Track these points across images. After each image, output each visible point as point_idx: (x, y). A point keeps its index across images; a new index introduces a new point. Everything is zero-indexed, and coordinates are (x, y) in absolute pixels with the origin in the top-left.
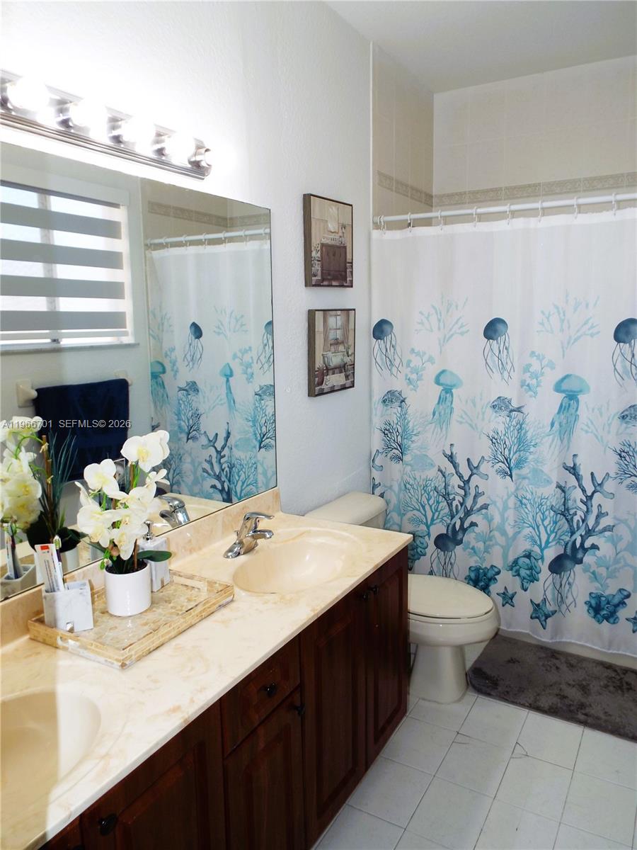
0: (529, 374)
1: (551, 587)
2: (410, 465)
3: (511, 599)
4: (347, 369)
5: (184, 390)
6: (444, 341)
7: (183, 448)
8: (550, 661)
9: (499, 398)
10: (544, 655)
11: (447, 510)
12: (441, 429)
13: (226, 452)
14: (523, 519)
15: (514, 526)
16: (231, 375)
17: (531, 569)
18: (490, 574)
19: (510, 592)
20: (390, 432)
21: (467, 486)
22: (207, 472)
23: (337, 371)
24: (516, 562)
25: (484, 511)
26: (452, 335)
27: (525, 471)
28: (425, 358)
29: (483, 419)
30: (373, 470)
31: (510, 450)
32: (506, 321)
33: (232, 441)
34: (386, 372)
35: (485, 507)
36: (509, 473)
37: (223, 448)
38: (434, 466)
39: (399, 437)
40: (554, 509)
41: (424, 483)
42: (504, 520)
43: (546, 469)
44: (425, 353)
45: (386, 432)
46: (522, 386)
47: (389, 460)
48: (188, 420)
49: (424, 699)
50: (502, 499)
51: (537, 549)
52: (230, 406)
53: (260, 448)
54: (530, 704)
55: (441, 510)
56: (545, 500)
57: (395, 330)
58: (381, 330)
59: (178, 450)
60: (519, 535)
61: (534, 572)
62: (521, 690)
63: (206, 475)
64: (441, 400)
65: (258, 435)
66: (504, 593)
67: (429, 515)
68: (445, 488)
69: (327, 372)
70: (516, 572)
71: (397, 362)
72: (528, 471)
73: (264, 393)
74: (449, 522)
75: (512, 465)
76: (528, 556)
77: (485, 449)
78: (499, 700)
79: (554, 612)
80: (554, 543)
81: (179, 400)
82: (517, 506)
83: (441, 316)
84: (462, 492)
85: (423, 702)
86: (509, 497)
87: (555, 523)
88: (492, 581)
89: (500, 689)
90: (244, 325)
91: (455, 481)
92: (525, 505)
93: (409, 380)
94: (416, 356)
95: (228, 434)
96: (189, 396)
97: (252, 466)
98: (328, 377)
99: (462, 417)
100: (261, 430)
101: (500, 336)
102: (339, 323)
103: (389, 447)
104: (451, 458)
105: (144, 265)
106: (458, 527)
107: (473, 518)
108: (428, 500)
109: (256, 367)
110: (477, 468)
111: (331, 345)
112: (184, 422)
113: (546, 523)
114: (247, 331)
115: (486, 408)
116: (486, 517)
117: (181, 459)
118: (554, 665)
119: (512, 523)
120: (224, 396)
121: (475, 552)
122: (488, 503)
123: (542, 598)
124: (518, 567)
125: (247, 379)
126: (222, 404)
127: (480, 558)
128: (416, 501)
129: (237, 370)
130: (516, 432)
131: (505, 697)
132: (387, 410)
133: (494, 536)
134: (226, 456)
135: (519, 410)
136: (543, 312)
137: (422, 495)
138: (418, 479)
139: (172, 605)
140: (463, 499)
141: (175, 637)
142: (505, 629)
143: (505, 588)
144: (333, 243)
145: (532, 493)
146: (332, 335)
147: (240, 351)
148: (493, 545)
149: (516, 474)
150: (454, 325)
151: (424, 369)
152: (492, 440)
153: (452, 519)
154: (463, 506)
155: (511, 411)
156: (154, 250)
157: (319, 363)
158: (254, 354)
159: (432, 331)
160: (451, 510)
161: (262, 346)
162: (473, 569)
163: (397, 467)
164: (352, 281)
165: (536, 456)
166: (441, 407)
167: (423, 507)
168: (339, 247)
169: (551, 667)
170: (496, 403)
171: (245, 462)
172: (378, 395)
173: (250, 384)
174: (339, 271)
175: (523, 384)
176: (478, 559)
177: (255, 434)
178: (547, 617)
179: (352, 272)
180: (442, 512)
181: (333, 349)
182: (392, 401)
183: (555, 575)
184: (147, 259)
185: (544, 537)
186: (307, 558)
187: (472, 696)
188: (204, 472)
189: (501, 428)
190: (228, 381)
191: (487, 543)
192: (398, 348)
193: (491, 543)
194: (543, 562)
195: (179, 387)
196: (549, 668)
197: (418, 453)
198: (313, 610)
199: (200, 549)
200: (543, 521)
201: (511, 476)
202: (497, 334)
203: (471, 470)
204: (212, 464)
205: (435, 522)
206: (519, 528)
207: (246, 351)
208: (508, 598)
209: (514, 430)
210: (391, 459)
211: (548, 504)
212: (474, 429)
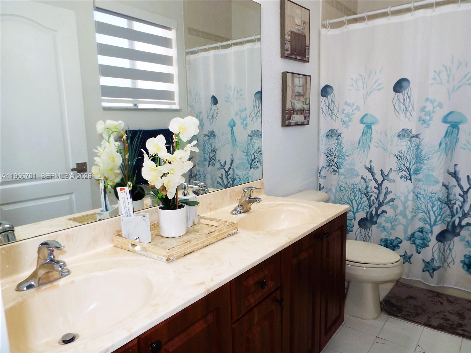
0: (424, 113)
1: (437, 251)
2: (344, 175)
3: (410, 258)
4: (305, 112)
5: (207, 136)
6: (366, 96)
7: (206, 170)
8: (436, 298)
9: (403, 130)
10: (431, 295)
11: (367, 203)
12: (364, 152)
13: (231, 172)
14: (418, 208)
15: (413, 212)
16: (234, 125)
17: (423, 239)
18: (395, 243)
19: (409, 254)
20: (330, 155)
21: (380, 187)
22: (220, 184)
23: (299, 112)
24: (413, 235)
25: (391, 203)
26: (372, 91)
27: (420, 176)
28: (354, 107)
29: (392, 145)
30: (320, 178)
31: (410, 163)
32: (409, 79)
33: (234, 165)
34: (329, 118)
35: (392, 200)
36: (409, 178)
37: (229, 170)
38: (359, 176)
39: (336, 159)
40: (441, 200)
41: (352, 186)
42: (405, 208)
43: (435, 174)
44: (354, 104)
45: (328, 155)
46: (419, 121)
47: (330, 173)
48: (210, 154)
49: (353, 316)
50: (404, 194)
51: (428, 227)
52: (233, 144)
53: (251, 168)
54: (425, 323)
55: (363, 203)
56: (434, 194)
57: (334, 92)
58: (326, 91)
59: (204, 171)
60: (416, 218)
61: (425, 241)
62: (418, 314)
63: (219, 185)
64: (364, 133)
65: (250, 160)
66: (404, 255)
67: (355, 206)
68: (366, 189)
69: (294, 112)
70: (413, 241)
71: (335, 112)
72: (423, 176)
73: (254, 135)
74: (368, 210)
75: (411, 172)
76: (421, 231)
77: (393, 164)
78: (403, 319)
79: (439, 267)
80: (440, 222)
81: (204, 142)
82: (415, 199)
83: (364, 79)
84: (377, 191)
85: (353, 317)
86: (409, 193)
87: (441, 209)
88: (397, 247)
89: (403, 313)
90: (242, 95)
91: (373, 184)
92: (420, 198)
93: (343, 121)
94: (348, 106)
95: (232, 161)
96: (210, 140)
97: (246, 180)
98: (294, 115)
99: (378, 143)
100: (251, 157)
101: (405, 89)
102: (301, 83)
103: (329, 165)
104: (370, 170)
105: (185, 64)
106: (374, 213)
107: (384, 208)
108: (355, 197)
109: (249, 119)
110: (387, 176)
111: (296, 95)
112: (207, 155)
113: (435, 209)
114: (244, 99)
115: (394, 137)
116: (392, 207)
117: (205, 177)
118: (439, 301)
119: (411, 210)
120: (230, 138)
121: (385, 229)
122: (394, 198)
123: (431, 258)
124: (414, 238)
125: (243, 128)
126: (229, 144)
127: (388, 234)
128: (346, 197)
129: (238, 122)
130: (415, 151)
131: (407, 318)
132: (329, 141)
133: (398, 218)
134: (231, 174)
135: (417, 136)
136: (435, 71)
137: (351, 194)
138: (348, 184)
139: (199, 233)
140: (377, 195)
141: (201, 248)
142: (405, 278)
143: (406, 251)
144: (298, 32)
145: (425, 190)
146: (297, 90)
147: (240, 111)
148: (397, 225)
149: (414, 178)
150: (373, 85)
151: (353, 114)
152: (397, 158)
153: (370, 208)
154: (377, 201)
155: (412, 137)
156: (191, 55)
157: (288, 106)
158: (248, 112)
159: (358, 90)
160: (369, 203)
161: (252, 107)
162: (383, 240)
163: (335, 177)
164: (309, 58)
165: (428, 166)
166: (364, 138)
167: (352, 201)
168: (301, 35)
169: (437, 302)
170: (401, 133)
171: (242, 177)
172: (324, 131)
173: (245, 130)
174: (301, 50)
175: (420, 119)
176: (387, 234)
177: (248, 160)
178: (434, 270)
179: (309, 53)
180: (364, 204)
181: (297, 98)
182: (332, 136)
183: (440, 243)
184: (187, 60)
185: (433, 219)
186: (283, 217)
187: (385, 316)
188: (218, 184)
189: (404, 149)
190: (232, 129)
191: (393, 224)
192: (336, 103)
193: (396, 223)
194: (432, 235)
195: (204, 135)
196: (435, 303)
197: (349, 167)
198: (289, 239)
199: (216, 209)
200: (432, 207)
201: (411, 179)
202: (402, 89)
203: (383, 177)
204: (222, 179)
205: (359, 211)
206: (416, 213)
207: (243, 111)
208: (407, 258)
209: (413, 149)
210: (331, 172)
211: (436, 196)
212: (385, 151)
